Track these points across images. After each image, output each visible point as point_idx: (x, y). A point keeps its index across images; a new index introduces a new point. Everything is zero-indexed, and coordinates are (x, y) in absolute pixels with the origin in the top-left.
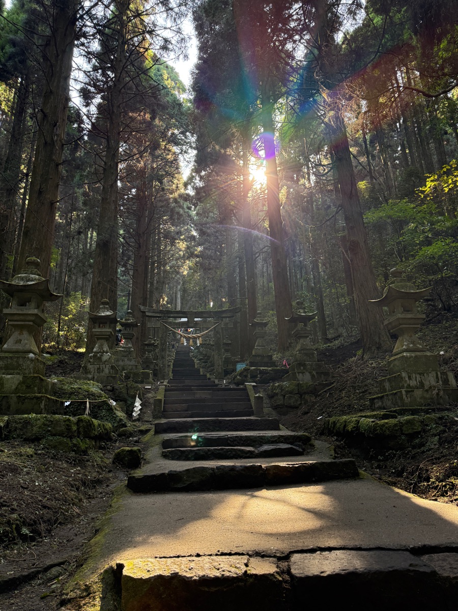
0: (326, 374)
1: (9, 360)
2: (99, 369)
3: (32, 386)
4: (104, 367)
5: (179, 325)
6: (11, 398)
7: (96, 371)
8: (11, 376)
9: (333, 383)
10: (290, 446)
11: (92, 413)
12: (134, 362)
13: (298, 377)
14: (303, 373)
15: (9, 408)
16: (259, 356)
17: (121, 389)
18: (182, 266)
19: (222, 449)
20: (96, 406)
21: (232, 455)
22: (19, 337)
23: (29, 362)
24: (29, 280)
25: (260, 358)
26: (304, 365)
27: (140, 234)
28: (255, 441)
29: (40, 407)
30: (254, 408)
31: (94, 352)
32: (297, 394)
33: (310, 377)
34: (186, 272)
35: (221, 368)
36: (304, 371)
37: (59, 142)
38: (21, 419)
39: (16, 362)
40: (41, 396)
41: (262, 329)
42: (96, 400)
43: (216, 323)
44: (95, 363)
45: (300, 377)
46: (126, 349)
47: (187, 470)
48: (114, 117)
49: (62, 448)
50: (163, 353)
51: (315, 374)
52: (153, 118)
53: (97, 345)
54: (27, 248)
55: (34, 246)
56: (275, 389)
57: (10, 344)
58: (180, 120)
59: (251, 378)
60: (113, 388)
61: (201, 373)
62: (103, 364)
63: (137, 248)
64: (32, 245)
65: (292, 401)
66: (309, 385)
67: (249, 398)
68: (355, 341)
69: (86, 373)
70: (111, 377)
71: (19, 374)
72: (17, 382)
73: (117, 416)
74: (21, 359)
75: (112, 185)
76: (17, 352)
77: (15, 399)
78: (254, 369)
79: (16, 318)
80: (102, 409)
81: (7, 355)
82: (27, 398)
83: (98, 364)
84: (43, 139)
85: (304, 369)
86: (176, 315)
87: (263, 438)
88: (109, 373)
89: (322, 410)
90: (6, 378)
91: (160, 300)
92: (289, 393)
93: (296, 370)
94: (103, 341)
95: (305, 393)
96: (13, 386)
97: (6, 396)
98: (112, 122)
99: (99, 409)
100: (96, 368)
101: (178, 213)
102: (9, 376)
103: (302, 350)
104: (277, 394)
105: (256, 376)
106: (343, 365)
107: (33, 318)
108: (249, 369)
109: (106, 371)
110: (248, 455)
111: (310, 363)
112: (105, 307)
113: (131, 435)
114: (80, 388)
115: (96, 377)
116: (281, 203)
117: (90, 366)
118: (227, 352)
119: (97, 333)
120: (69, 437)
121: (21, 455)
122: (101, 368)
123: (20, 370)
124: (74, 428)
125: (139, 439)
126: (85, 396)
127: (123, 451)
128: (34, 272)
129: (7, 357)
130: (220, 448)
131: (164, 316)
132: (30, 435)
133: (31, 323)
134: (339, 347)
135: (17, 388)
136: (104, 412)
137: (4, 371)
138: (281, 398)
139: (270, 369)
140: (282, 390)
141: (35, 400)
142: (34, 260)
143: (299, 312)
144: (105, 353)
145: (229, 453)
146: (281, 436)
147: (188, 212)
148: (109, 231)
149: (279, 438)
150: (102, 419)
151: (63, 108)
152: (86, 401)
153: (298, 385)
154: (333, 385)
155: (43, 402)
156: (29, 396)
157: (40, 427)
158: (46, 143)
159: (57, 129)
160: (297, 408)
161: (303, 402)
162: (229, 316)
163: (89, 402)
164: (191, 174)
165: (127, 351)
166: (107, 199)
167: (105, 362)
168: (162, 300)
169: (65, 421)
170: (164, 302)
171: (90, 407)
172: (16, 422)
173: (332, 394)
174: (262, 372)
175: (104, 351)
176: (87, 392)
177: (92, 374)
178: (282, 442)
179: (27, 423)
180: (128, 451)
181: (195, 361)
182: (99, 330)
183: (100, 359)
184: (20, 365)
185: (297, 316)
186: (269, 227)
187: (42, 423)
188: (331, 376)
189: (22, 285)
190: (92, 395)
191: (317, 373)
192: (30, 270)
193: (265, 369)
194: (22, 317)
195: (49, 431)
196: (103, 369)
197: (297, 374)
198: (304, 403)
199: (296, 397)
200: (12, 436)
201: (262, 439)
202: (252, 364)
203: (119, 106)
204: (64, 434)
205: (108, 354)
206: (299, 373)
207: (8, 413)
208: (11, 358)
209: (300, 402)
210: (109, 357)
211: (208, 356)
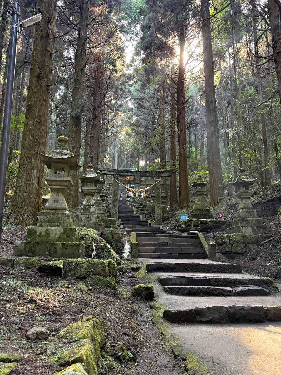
0: (264, 228)
1: (51, 215)
2: (88, 218)
3: (71, 236)
4: (92, 217)
5: (128, 182)
6: (58, 245)
7: (86, 220)
8: (55, 228)
9: (272, 236)
10: (260, 288)
11: (98, 254)
12: (103, 212)
13: (242, 230)
14: (246, 227)
15: (56, 253)
16: (199, 210)
17: (107, 234)
18: (120, 132)
19: (209, 288)
20: (99, 248)
21: (216, 293)
22: (56, 198)
23: (66, 218)
24: (63, 154)
25: (200, 211)
26: (246, 220)
27: (96, 108)
28: (230, 283)
29: (79, 252)
30: (207, 253)
31: (84, 205)
32: (243, 243)
33: (252, 230)
34: (123, 137)
35: (160, 216)
36: (247, 225)
37: (52, 35)
38: (73, 262)
39: (57, 217)
40: (80, 244)
41: (202, 189)
42: (99, 244)
43: (157, 181)
44: (85, 213)
45: (243, 230)
46: (96, 201)
47: (208, 308)
48: (83, 12)
49: (101, 284)
50: (115, 203)
51: (255, 228)
52: (110, 12)
53: (85, 200)
54: (30, 122)
55: (36, 120)
56: (223, 239)
57: (50, 203)
58: (130, 13)
59: (194, 227)
60: (102, 233)
61: (142, 220)
62: (90, 214)
63: (93, 119)
64: (34, 120)
65: (239, 248)
66: (252, 236)
67: (202, 245)
68: (271, 199)
69: (79, 221)
70: (98, 224)
71: (59, 226)
72: (59, 233)
73: (114, 257)
74: (60, 215)
75: (82, 69)
76: (56, 209)
77: (60, 246)
78: (196, 220)
79: (54, 183)
80: (104, 251)
81: (49, 211)
82: (69, 245)
83: (87, 214)
84: (40, 32)
85: (246, 223)
86: (125, 174)
87: (237, 280)
88: (96, 221)
89: (268, 257)
90: (51, 230)
91: (104, 159)
92: (236, 243)
93: (240, 224)
94: (90, 196)
95: (249, 243)
96: (57, 235)
97: (54, 243)
98: (82, 17)
99: (102, 251)
100: (86, 217)
101: (121, 89)
102: (53, 228)
103: (244, 208)
104: (226, 243)
105: (198, 226)
106: (273, 221)
107: (67, 184)
108: (192, 220)
109: (94, 219)
110: (228, 293)
111: (251, 219)
112: (90, 170)
113: (126, 271)
114: (87, 235)
115: (86, 224)
116: (216, 85)
117: (82, 216)
118: (164, 203)
119: (86, 191)
120: (104, 276)
121: (82, 291)
122: (90, 218)
123: (60, 223)
124: (107, 269)
125: (133, 275)
126: (91, 241)
127: (140, 287)
128: (65, 148)
129: (49, 213)
130: (207, 287)
131: (116, 175)
132: (80, 274)
133: (65, 188)
134: (257, 204)
135: (59, 237)
136: (105, 254)
137: (47, 224)
138: (230, 246)
139: (209, 220)
140: (230, 240)
141: (75, 247)
142: (65, 138)
143: (243, 178)
144: (91, 206)
145: (214, 291)
146: (250, 279)
147: (128, 88)
148: (81, 107)
149: (249, 281)
150: (104, 258)
151: (54, 7)
152: (93, 245)
153: (244, 236)
154: (272, 238)
155: (81, 248)
156: (71, 244)
157: (86, 269)
158: (42, 36)
159: (51, 25)
160: (243, 254)
161: (247, 250)
162: (167, 175)
163: (95, 246)
164: (133, 57)
165: (97, 203)
166: (78, 80)
167: (92, 213)
168: (105, 159)
169: (101, 264)
170: (107, 161)
171: (95, 249)
172: (69, 264)
173: (274, 245)
174: (202, 223)
175: (91, 204)
176: (92, 237)
177: (83, 221)
178: (251, 285)
179: (77, 265)
180: (144, 287)
181: (133, 209)
182: (87, 188)
183: (88, 210)
184: (60, 219)
185: (241, 181)
186: (205, 105)
187: (87, 265)
188: (268, 230)
189: (58, 159)
190: (96, 240)
191: (257, 227)
192: (62, 146)
193: (205, 221)
194: (58, 183)
195: (92, 271)
196: (91, 218)
197: (241, 227)
198: (249, 250)
199: (243, 245)
200: (68, 275)
201: (235, 281)
202: (194, 216)
203: (87, 3)
204: (101, 274)
205: (94, 206)
206: (242, 227)
207: (56, 256)
208: (53, 214)
209: (245, 250)
210: (95, 209)
211: (144, 206)
